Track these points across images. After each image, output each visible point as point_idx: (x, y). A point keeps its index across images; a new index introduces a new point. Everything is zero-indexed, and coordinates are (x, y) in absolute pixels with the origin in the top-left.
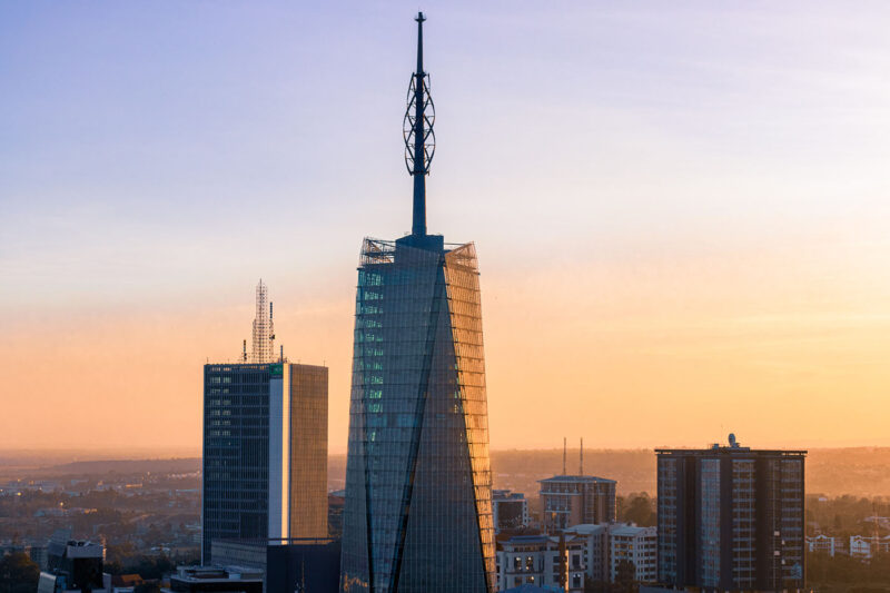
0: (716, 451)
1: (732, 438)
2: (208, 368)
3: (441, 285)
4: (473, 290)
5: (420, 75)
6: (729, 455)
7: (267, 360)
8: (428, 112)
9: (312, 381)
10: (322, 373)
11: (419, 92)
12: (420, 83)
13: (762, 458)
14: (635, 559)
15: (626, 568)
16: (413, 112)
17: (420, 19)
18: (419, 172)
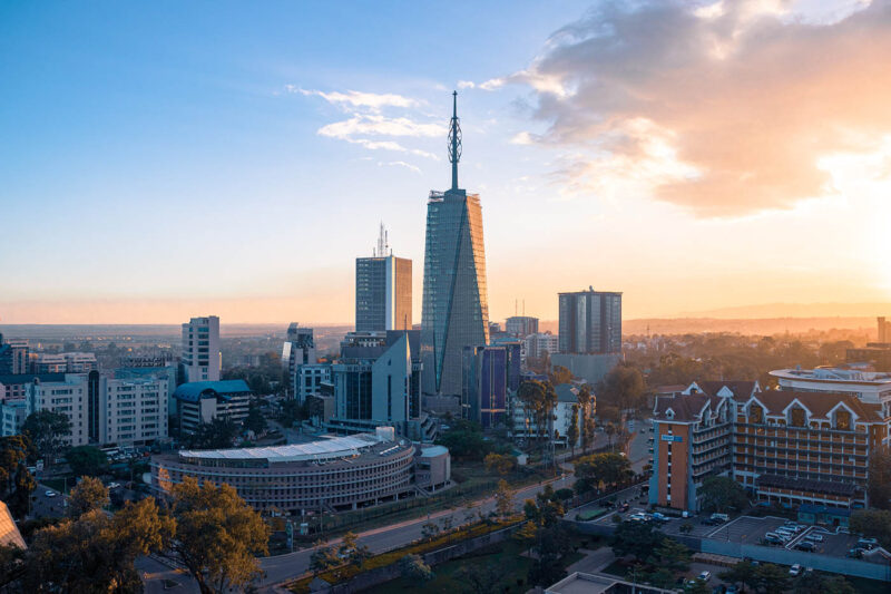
0: (584, 293)
1: (591, 287)
2: (357, 260)
3: (465, 211)
4: (480, 214)
5: (455, 118)
6: (590, 294)
7: (384, 255)
8: (458, 135)
9: (405, 266)
10: (409, 263)
11: (455, 126)
12: (455, 122)
13: (604, 296)
14: (548, 349)
15: (544, 353)
16: (452, 135)
17: (455, 94)
18: (455, 161)
